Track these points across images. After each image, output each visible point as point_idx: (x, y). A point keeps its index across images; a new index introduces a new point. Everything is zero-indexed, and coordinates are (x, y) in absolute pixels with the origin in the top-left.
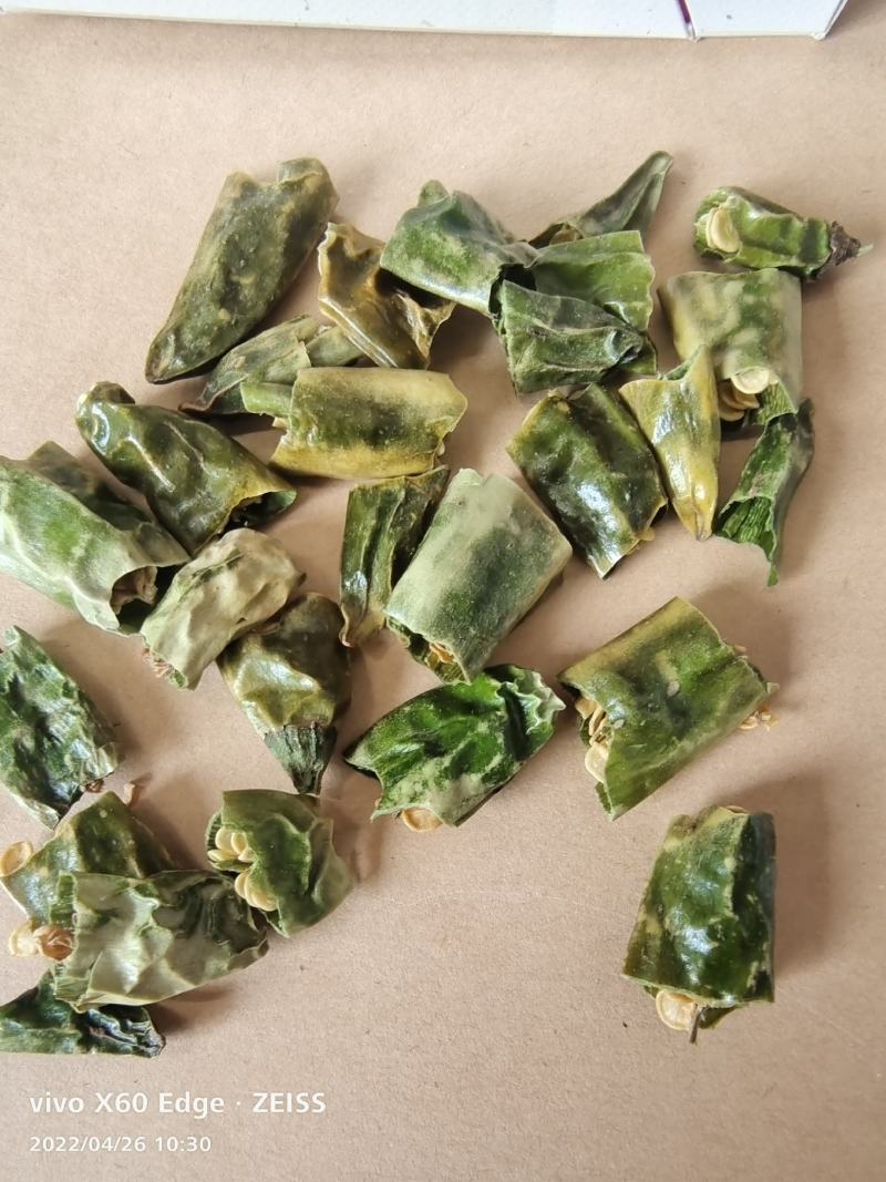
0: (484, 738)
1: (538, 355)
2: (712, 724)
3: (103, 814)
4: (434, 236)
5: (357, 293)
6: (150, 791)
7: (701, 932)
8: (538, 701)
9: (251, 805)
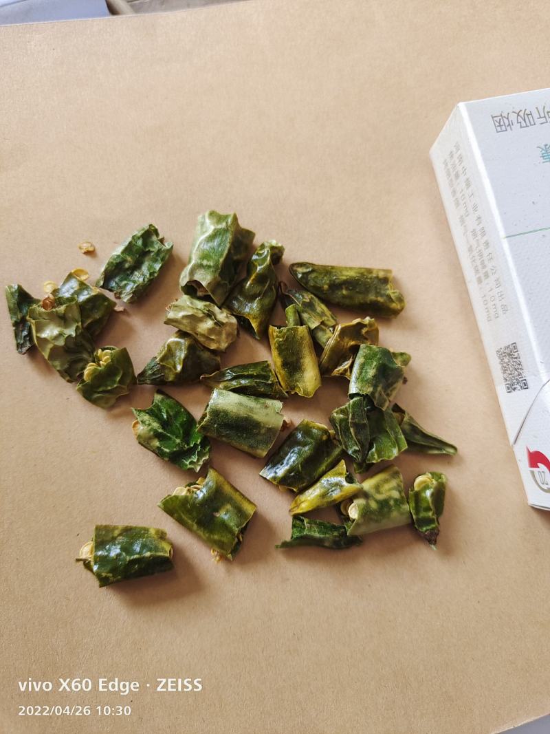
0: (174, 441)
1: (341, 420)
2: (207, 535)
3: (106, 303)
4: (375, 363)
5: (346, 340)
6: (124, 318)
7: (118, 551)
8: (195, 460)
9: (123, 360)
